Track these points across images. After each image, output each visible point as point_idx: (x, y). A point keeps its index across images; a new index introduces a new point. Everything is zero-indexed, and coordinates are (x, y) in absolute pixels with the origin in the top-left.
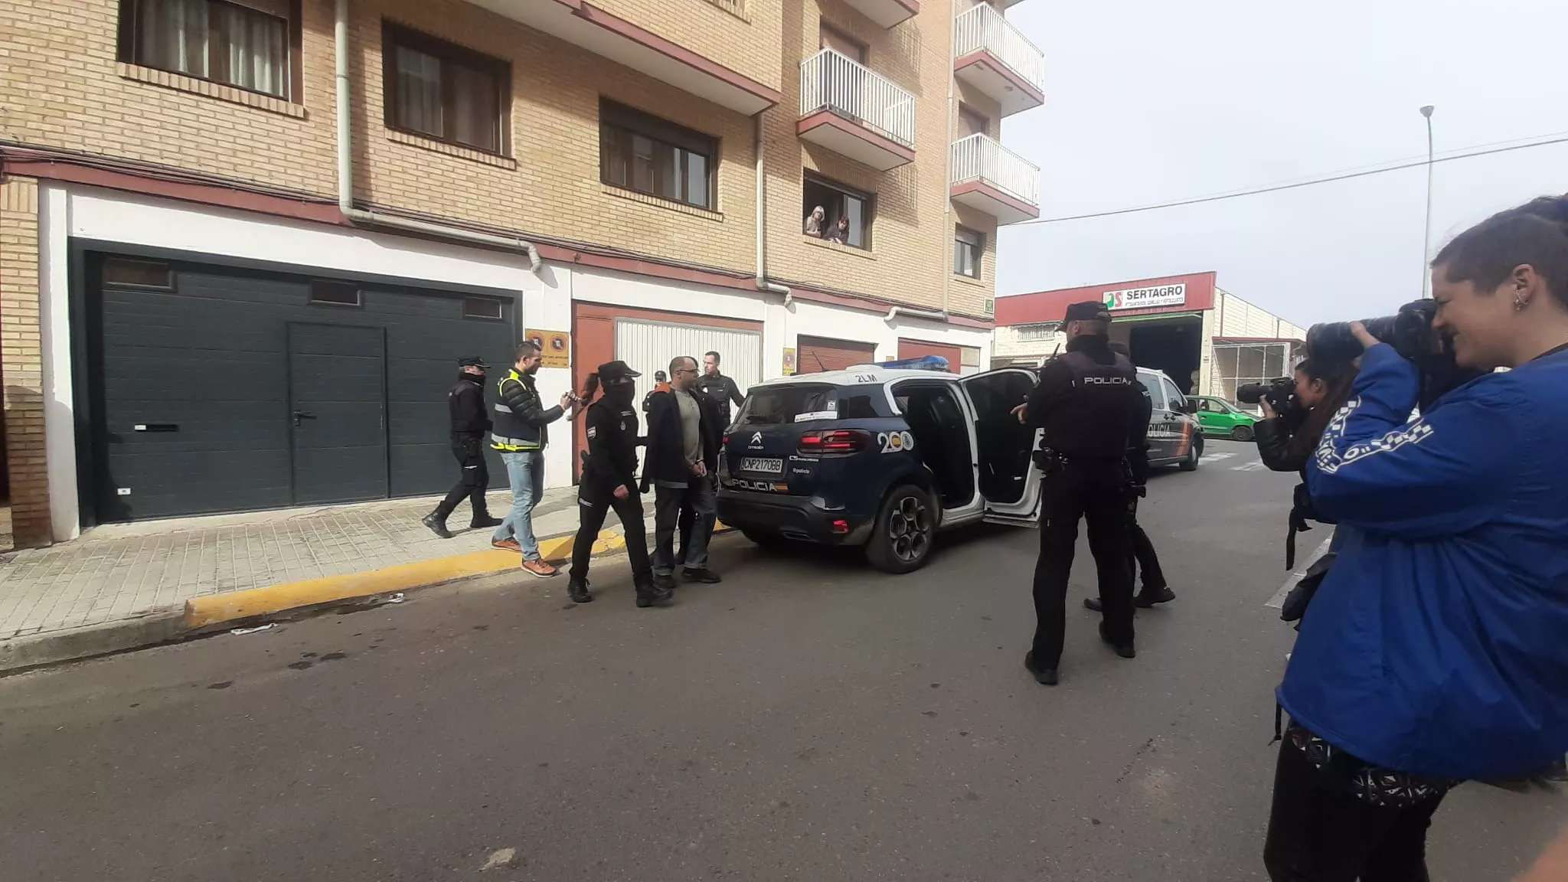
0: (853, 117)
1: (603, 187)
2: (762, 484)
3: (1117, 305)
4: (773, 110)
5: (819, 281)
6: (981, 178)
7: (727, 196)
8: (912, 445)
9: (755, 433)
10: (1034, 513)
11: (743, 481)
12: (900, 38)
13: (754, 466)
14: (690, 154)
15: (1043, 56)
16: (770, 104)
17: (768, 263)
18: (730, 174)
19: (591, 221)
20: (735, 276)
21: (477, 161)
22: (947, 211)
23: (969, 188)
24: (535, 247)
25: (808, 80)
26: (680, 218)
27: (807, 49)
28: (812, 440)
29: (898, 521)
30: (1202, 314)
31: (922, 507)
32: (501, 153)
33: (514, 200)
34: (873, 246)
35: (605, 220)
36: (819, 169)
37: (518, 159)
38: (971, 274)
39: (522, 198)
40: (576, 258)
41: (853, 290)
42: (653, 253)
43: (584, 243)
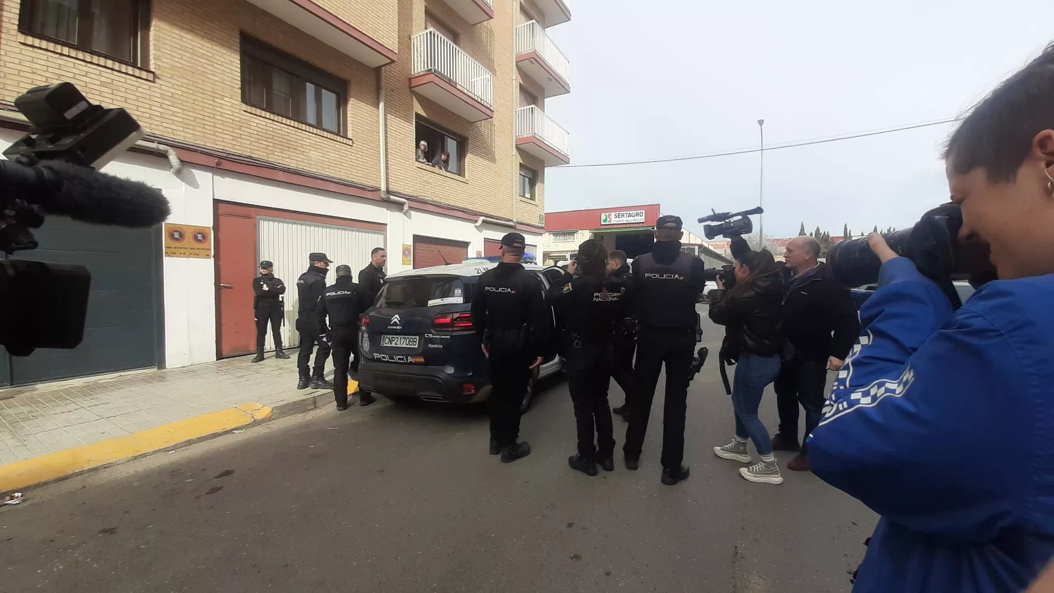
0: (450, 80)
1: (244, 107)
2: (402, 357)
3: (609, 222)
4: (391, 67)
5: (428, 195)
6: (535, 136)
7: (355, 126)
9: (394, 315)
11: (384, 355)
12: (481, 33)
13: (394, 343)
14: (323, 90)
15: (569, 62)
16: (390, 61)
17: (390, 180)
18: (356, 110)
19: (232, 134)
20: (363, 188)
21: (112, 69)
22: (515, 154)
23: (528, 141)
24: (175, 151)
25: (417, 50)
26: (316, 140)
27: (416, 27)
28: (442, 321)
32: (139, 66)
33: (153, 108)
34: (466, 174)
35: (246, 134)
36: (426, 115)
37: (157, 72)
38: (529, 197)
39: (161, 107)
40: (218, 164)
41: (452, 204)
42: (291, 164)
43: (224, 151)
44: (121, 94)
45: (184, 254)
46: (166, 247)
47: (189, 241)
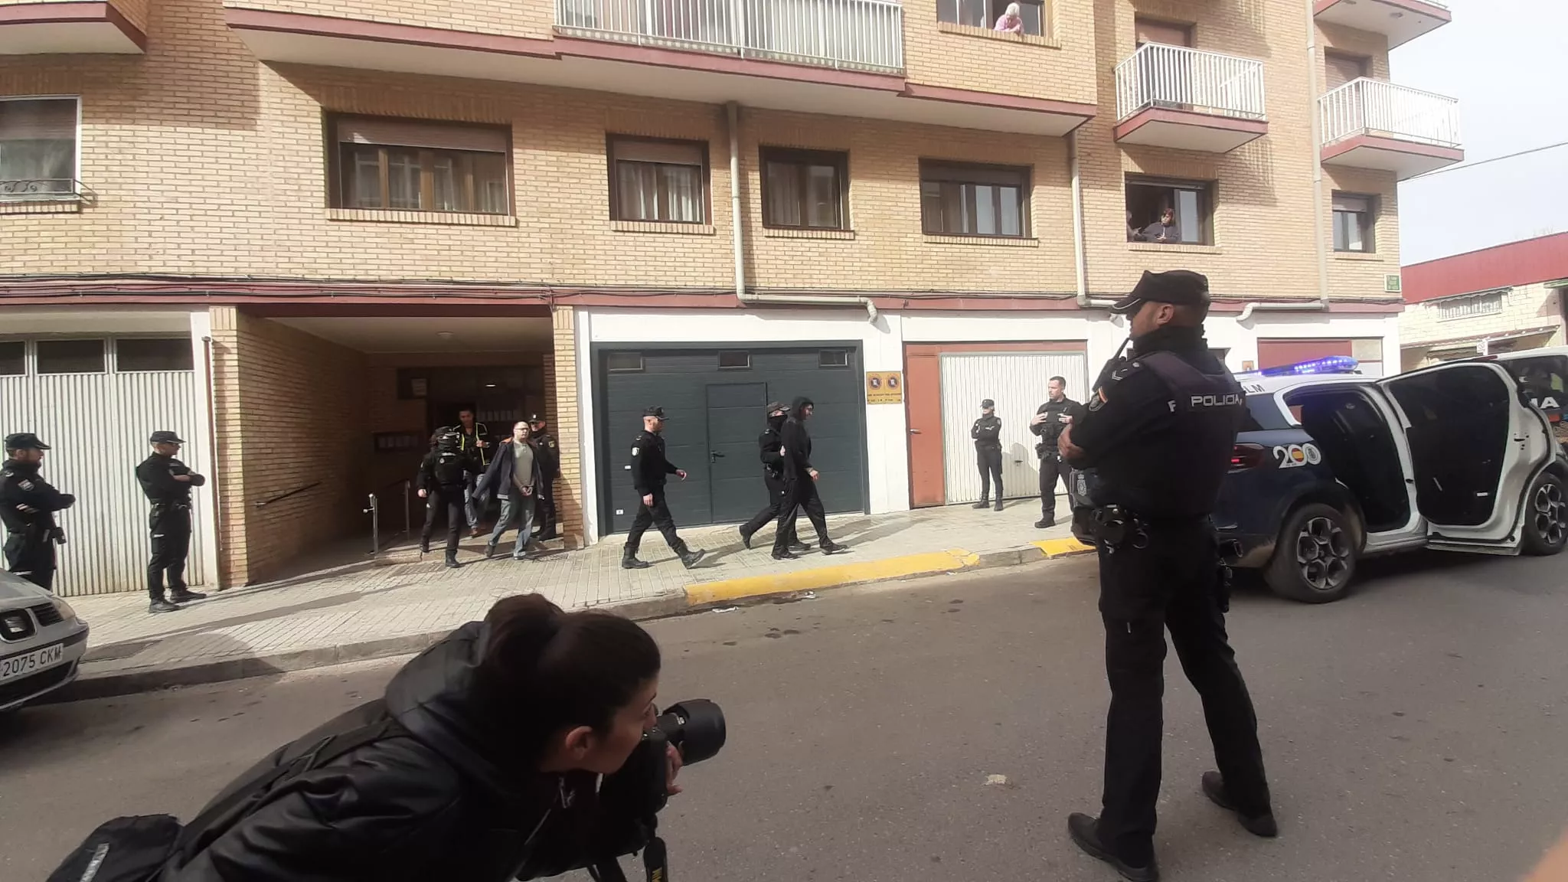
1: (925, 238)
4: (1086, 125)
6: (1367, 129)
7: (1041, 220)
8: (1319, 456)
10: (1511, 537)
12: (1235, 3)
14: (1001, 188)
17: (1089, 278)
18: (1043, 198)
19: (915, 270)
20: (1056, 298)
21: (826, 239)
22: (1319, 178)
23: (1350, 146)
24: (872, 300)
25: (1125, 83)
26: (996, 252)
29: (1307, 545)
31: (1338, 529)
32: (842, 227)
33: (855, 264)
34: (1216, 239)
35: (925, 266)
36: (1143, 169)
37: (856, 229)
38: (1360, 248)
39: (860, 262)
40: (905, 305)
42: (971, 289)
43: (908, 290)
44: (832, 259)
45: (882, 400)
46: (868, 395)
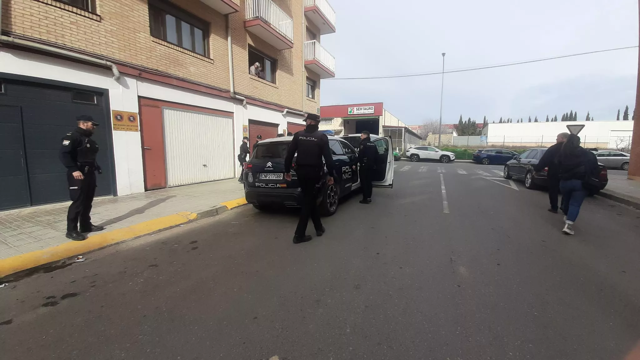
0: (267, 22)
1: (152, 38)
2: (273, 184)
3: (353, 113)
4: (235, 14)
6: (317, 59)
7: (215, 52)
11: (263, 184)
13: (267, 177)
14: (195, 28)
16: (235, 11)
17: (235, 86)
18: (215, 41)
19: (146, 55)
20: (220, 90)
21: (77, 14)
22: (303, 71)
23: (312, 63)
24: (116, 66)
25: (249, 3)
26: (193, 60)
29: (329, 195)
30: (379, 117)
31: (335, 189)
32: (90, 11)
33: (101, 38)
34: (277, 82)
35: (154, 55)
36: (254, 45)
37: (102, 15)
38: (311, 97)
39: (105, 38)
40: (140, 74)
41: (270, 101)
42: (180, 75)
43: (143, 66)
44: (82, 29)
45: (124, 129)
46: (114, 125)
47: (126, 121)
